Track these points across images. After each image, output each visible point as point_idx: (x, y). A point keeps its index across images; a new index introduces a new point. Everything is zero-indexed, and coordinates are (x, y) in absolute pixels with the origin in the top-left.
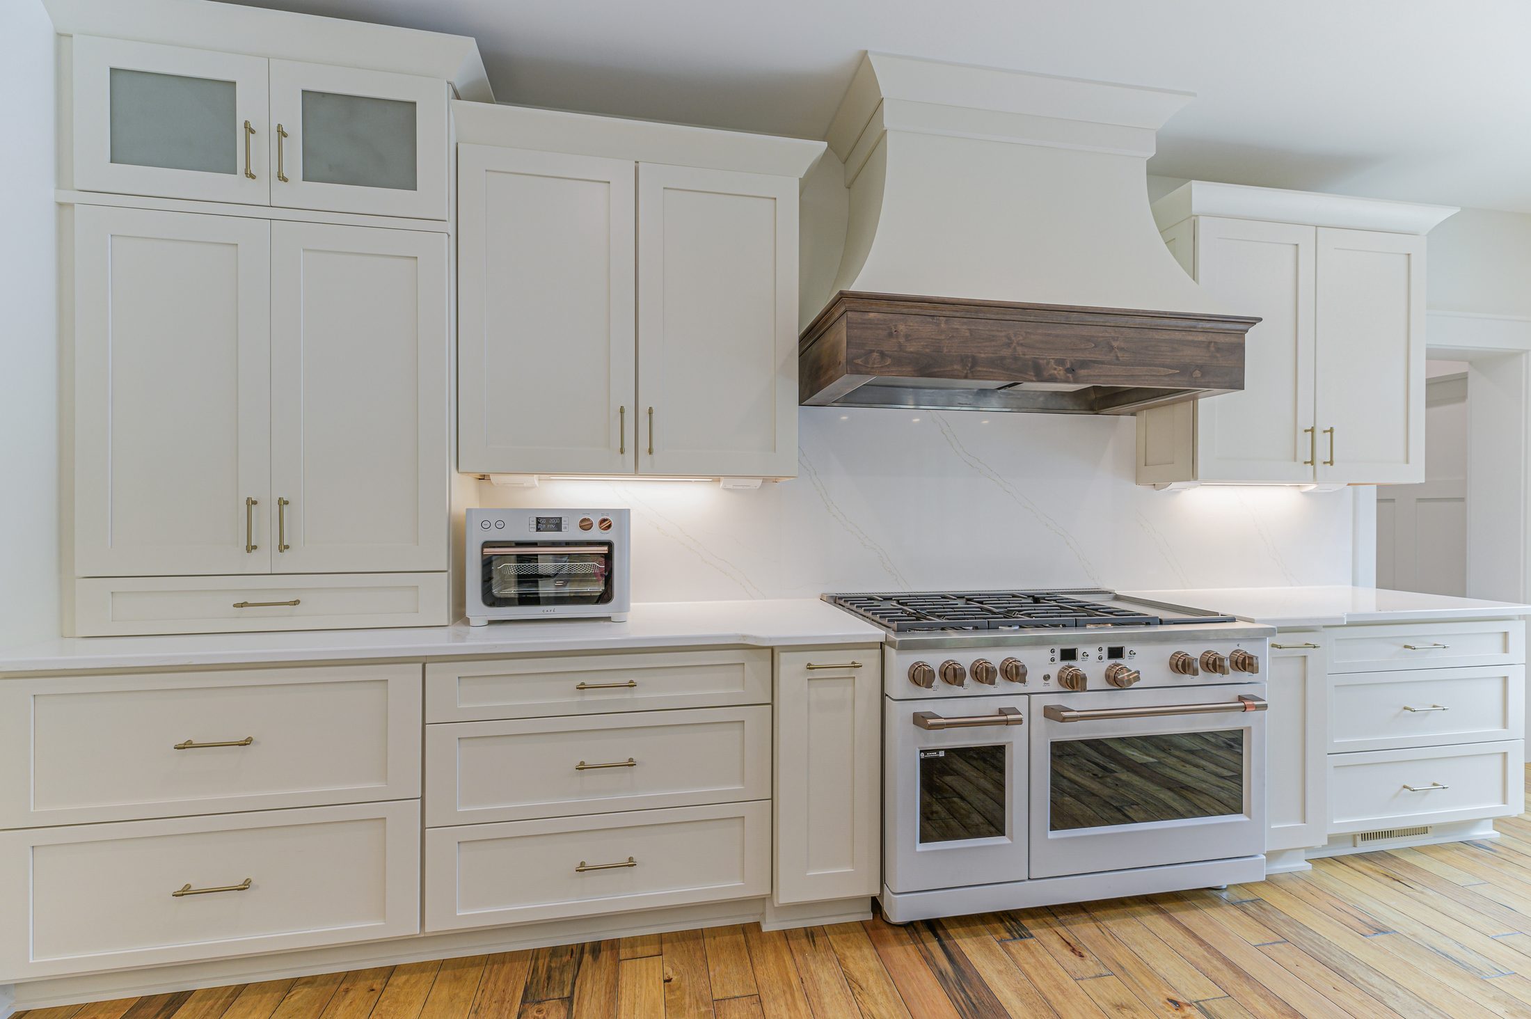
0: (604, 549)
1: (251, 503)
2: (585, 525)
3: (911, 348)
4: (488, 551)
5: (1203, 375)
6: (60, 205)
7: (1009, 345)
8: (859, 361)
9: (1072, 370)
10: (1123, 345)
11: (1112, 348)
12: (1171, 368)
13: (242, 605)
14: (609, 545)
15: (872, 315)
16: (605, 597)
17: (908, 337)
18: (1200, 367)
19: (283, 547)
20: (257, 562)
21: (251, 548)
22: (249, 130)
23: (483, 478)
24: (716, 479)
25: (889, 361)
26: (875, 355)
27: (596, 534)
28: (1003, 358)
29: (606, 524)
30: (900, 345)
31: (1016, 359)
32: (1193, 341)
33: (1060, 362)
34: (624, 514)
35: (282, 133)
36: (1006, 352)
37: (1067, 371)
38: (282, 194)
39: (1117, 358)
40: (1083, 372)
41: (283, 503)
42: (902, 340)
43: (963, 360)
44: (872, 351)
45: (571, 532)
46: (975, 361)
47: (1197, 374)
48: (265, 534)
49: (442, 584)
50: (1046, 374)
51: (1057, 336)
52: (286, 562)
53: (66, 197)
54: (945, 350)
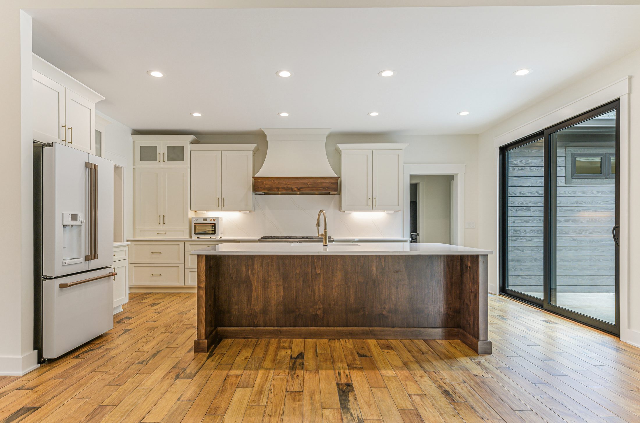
0: (214, 224)
1: (159, 216)
2: (211, 220)
3: (267, 186)
4: (195, 224)
5: (328, 189)
6: (133, 168)
7: (286, 185)
8: (257, 189)
9: (299, 189)
10: (310, 184)
11: (308, 184)
12: (321, 188)
13: (158, 233)
14: (215, 224)
15: (259, 180)
16: (214, 233)
17: (266, 184)
18: (327, 187)
19: (164, 224)
20: (160, 226)
21: (159, 224)
22: (159, 154)
23: (196, 211)
24: (240, 211)
25: (262, 189)
26: (260, 188)
27: (213, 222)
28: (285, 187)
29: (214, 220)
30: (264, 186)
31: (287, 187)
32: (326, 182)
33: (297, 188)
34: (218, 218)
35: (164, 154)
36: (285, 186)
37: (298, 189)
38: (164, 164)
39: (309, 186)
40: (301, 189)
41: (164, 216)
42: (265, 185)
43: (277, 188)
44: (259, 187)
45: (208, 221)
46: (279, 188)
47: (327, 189)
48: (161, 222)
49: (188, 230)
50: (294, 190)
51: (296, 182)
52: (164, 226)
53: (135, 167)
54: (273, 186)
